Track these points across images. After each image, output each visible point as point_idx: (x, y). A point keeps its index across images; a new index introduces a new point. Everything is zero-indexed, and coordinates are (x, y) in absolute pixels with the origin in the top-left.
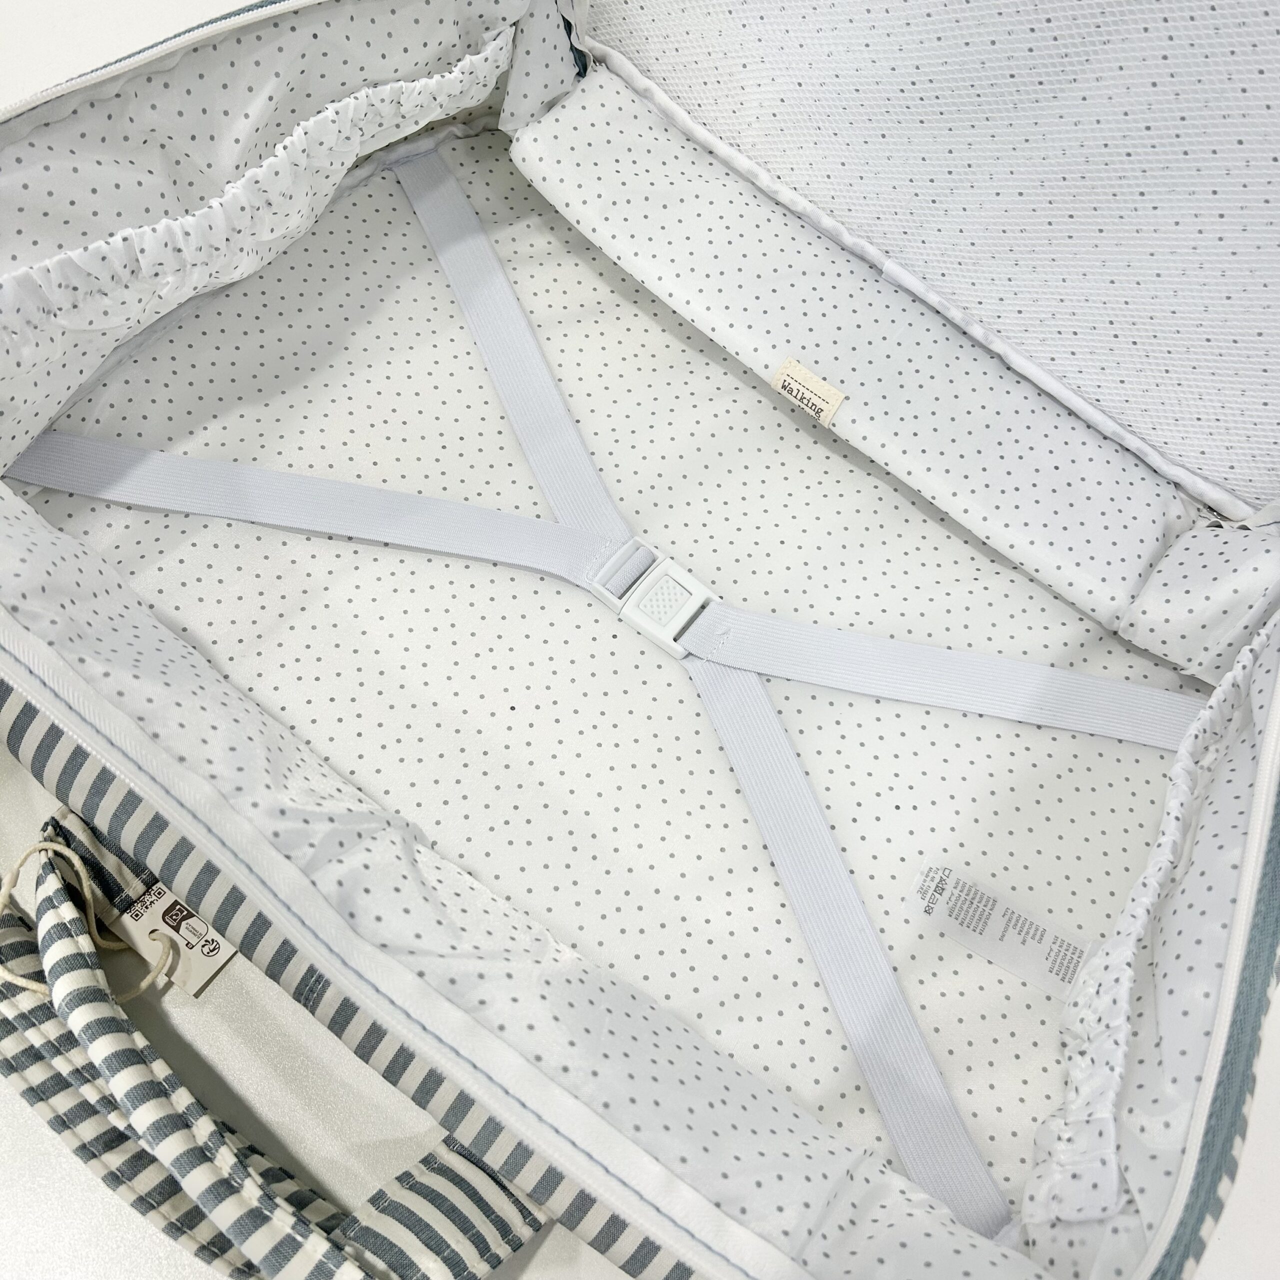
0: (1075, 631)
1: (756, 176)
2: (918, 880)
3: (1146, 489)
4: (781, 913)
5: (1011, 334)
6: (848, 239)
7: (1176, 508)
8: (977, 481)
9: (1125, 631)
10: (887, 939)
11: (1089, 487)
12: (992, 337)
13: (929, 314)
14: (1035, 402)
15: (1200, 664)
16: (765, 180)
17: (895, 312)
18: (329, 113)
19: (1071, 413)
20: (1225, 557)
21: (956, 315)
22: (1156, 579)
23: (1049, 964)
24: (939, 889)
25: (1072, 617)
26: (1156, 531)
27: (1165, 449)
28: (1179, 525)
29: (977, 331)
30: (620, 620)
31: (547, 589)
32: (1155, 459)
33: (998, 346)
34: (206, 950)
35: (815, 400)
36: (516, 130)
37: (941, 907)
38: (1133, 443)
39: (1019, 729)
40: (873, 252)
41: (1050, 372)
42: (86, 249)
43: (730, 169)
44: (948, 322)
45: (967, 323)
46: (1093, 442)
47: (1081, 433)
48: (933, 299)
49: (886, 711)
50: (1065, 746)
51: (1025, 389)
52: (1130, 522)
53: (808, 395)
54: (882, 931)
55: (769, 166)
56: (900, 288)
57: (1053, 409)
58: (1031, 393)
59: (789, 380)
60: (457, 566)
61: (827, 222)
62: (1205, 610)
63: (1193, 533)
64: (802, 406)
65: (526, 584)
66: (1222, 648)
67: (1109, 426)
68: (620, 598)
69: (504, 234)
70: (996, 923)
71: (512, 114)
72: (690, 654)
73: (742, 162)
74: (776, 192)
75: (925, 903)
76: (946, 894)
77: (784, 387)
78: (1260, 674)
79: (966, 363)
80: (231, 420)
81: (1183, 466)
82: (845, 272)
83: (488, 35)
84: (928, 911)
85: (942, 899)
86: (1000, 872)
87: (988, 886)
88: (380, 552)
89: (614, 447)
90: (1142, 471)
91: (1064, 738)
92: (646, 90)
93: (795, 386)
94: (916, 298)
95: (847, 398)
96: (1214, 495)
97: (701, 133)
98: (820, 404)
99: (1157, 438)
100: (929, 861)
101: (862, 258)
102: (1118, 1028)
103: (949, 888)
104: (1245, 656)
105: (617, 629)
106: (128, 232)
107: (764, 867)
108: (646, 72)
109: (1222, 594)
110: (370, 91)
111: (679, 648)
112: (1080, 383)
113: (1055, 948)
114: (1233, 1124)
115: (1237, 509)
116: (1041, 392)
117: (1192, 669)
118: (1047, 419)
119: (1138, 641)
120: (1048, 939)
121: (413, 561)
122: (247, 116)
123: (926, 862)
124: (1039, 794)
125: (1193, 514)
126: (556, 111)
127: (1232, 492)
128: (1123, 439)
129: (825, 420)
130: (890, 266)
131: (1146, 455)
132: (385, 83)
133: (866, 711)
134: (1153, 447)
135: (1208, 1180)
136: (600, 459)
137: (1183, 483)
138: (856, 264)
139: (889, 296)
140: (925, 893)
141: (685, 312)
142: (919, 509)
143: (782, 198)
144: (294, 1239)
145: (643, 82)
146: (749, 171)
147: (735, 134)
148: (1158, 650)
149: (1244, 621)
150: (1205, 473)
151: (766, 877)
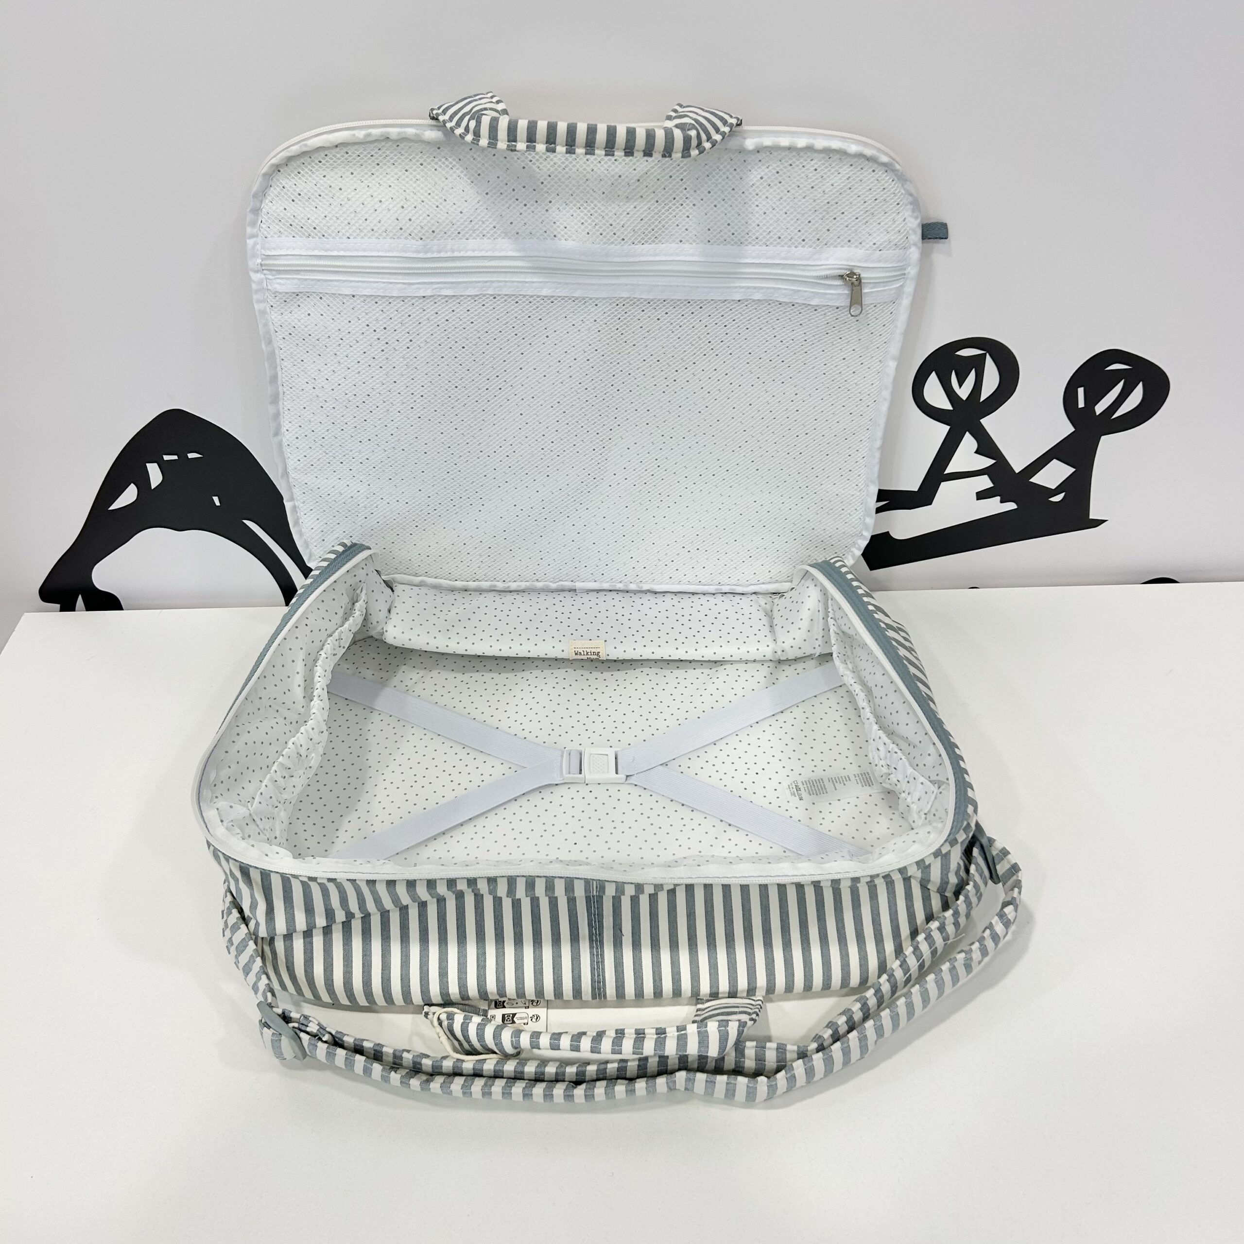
0: (764, 670)
1: (495, 586)
2: (788, 792)
3: (745, 601)
4: (749, 838)
5: (647, 579)
6: (554, 586)
7: (762, 600)
8: (681, 638)
9: (782, 655)
10: (795, 818)
11: (724, 614)
12: (641, 585)
13: (608, 593)
14: (676, 598)
15: (819, 646)
16: (500, 585)
17: (594, 601)
18: (323, 655)
19: (693, 594)
20: (795, 602)
21: (620, 586)
22: (777, 629)
23: (860, 784)
24: (798, 789)
25: (758, 666)
26: (761, 614)
27: (740, 583)
28: (768, 607)
29: (633, 587)
30: (587, 784)
31: (546, 793)
32: (739, 589)
33: (646, 587)
34: (534, 1020)
35: (593, 650)
36: (383, 629)
37: (804, 794)
38: (726, 589)
39: (776, 718)
40: (567, 584)
41: (673, 584)
42: (283, 755)
43: (480, 591)
44: (618, 591)
45: (626, 586)
46: (711, 598)
47: (704, 599)
48: (606, 586)
49: (721, 745)
50: (797, 712)
51: (668, 597)
52: (750, 616)
53: (589, 650)
54: (791, 817)
55: (498, 579)
56: (588, 591)
57: (686, 596)
58: (673, 596)
59: (576, 650)
60: (500, 811)
61: (539, 585)
62: (805, 624)
63: (776, 605)
64: (589, 657)
65: (536, 798)
66: (821, 633)
67: (712, 589)
68: (580, 773)
69: (395, 681)
70: (829, 786)
71: (378, 622)
72: (627, 776)
73: (485, 585)
74: (508, 587)
75: (798, 797)
76: (802, 789)
77: (576, 654)
78: (840, 622)
79: (638, 602)
80: (346, 825)
81: (751, 585)
82: (562, 599)
83: (358, 591)
84: (801, 799)
85: (802, 792)
86: (814, 769)
87: (813, 776)
88: (462, 829)
89: (522, 727)
90: (738, 597)
91: (794, 709)
92: (421, 582)
93: (580, 650)
94: (598, 591)
95: (606, 641)
96: (772, 587)
97: (459, 584)
98: (596, 650)
99: (733, 580)
100: (786, 783)
101: (563, 590)
102: (892, 749)
103: (801, 786)
104: (831, 622)
105: (589, 788)
106: (293, 739)
107: (728, 828)
108: (416, 575)
109: (805, 614)
110: (331, 638)
111: (621, 776)
112: (688, 579)
113: (857, 778)
114: (939, 724)
115: (784, 587)
116: (676, 593)
117: (818, 651)
118: (687, 601)
119: (791, 656)
120: (852, 778)
121: (480, 822)
122: (298, 673)
123: (785, 784)
124: (804, 734)
125: (770, 599)
126: (393, 611)
127: (777, 581)
128: (721, 589)
129: (603, 657)
130: (578, 585)
131: (734, 590)
132: (334, 632)
133: (713, 751)
134: (734, 585)
135: (939, 729)
136: (521, 734)
137: (756, 591)
138: (563, 594)
139: (586, 598)
140: (794, 794)
141: (512, 654)
142: (666, 669)
143: (512, 589)
144: (682, 1034)
145: (417, 580)
146: (491, 586)
147: (474, 575)
148: (800, 654)
149: (821, 617)
150: (761, 581)
151: (731, 831)
